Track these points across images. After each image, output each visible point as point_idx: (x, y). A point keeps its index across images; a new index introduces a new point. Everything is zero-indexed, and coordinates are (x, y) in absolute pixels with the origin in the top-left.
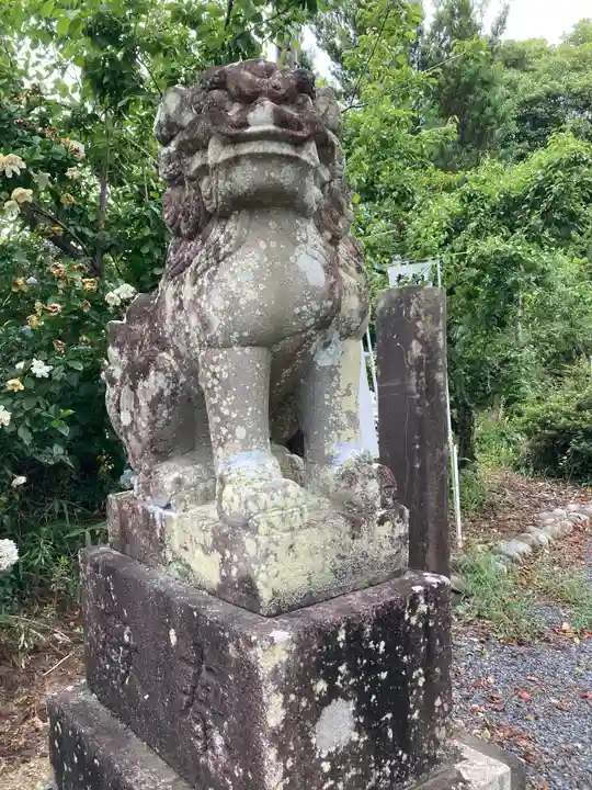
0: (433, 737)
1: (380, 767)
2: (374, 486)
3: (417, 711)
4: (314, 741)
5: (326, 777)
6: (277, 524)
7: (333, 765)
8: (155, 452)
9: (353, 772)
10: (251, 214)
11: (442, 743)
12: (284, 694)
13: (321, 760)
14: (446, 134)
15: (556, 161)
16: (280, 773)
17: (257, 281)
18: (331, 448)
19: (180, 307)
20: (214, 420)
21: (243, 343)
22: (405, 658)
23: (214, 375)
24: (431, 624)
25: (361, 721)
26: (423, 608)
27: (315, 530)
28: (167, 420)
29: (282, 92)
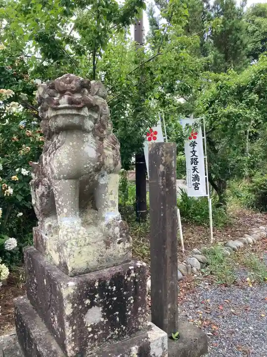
0: (138, 322)
1: (113, 331)
2: (117, 229)
3: (130, 312)
4: (85, 320)
5: (90, 333)
6: (74, 244)
7: (92, 328)
8: (44, 214)
9: (101, 332)
10: (67, 133)
11: (141, 324)
12: (72, 304)
13: (87, 327)
14: (208, 60)
15: (261, 70)
16: (71, 330)
17: (68, 157)
18: (105, 215)
19: (46, 163)
20: (57, 205)
21: (65, 179)
22: (125, 293)
23: (56, 189)
24: (137, 281)
25: (105, 314)
26: (133, 275)
27: (90, 246)
28: (47, 203)
29: (74, 90)
